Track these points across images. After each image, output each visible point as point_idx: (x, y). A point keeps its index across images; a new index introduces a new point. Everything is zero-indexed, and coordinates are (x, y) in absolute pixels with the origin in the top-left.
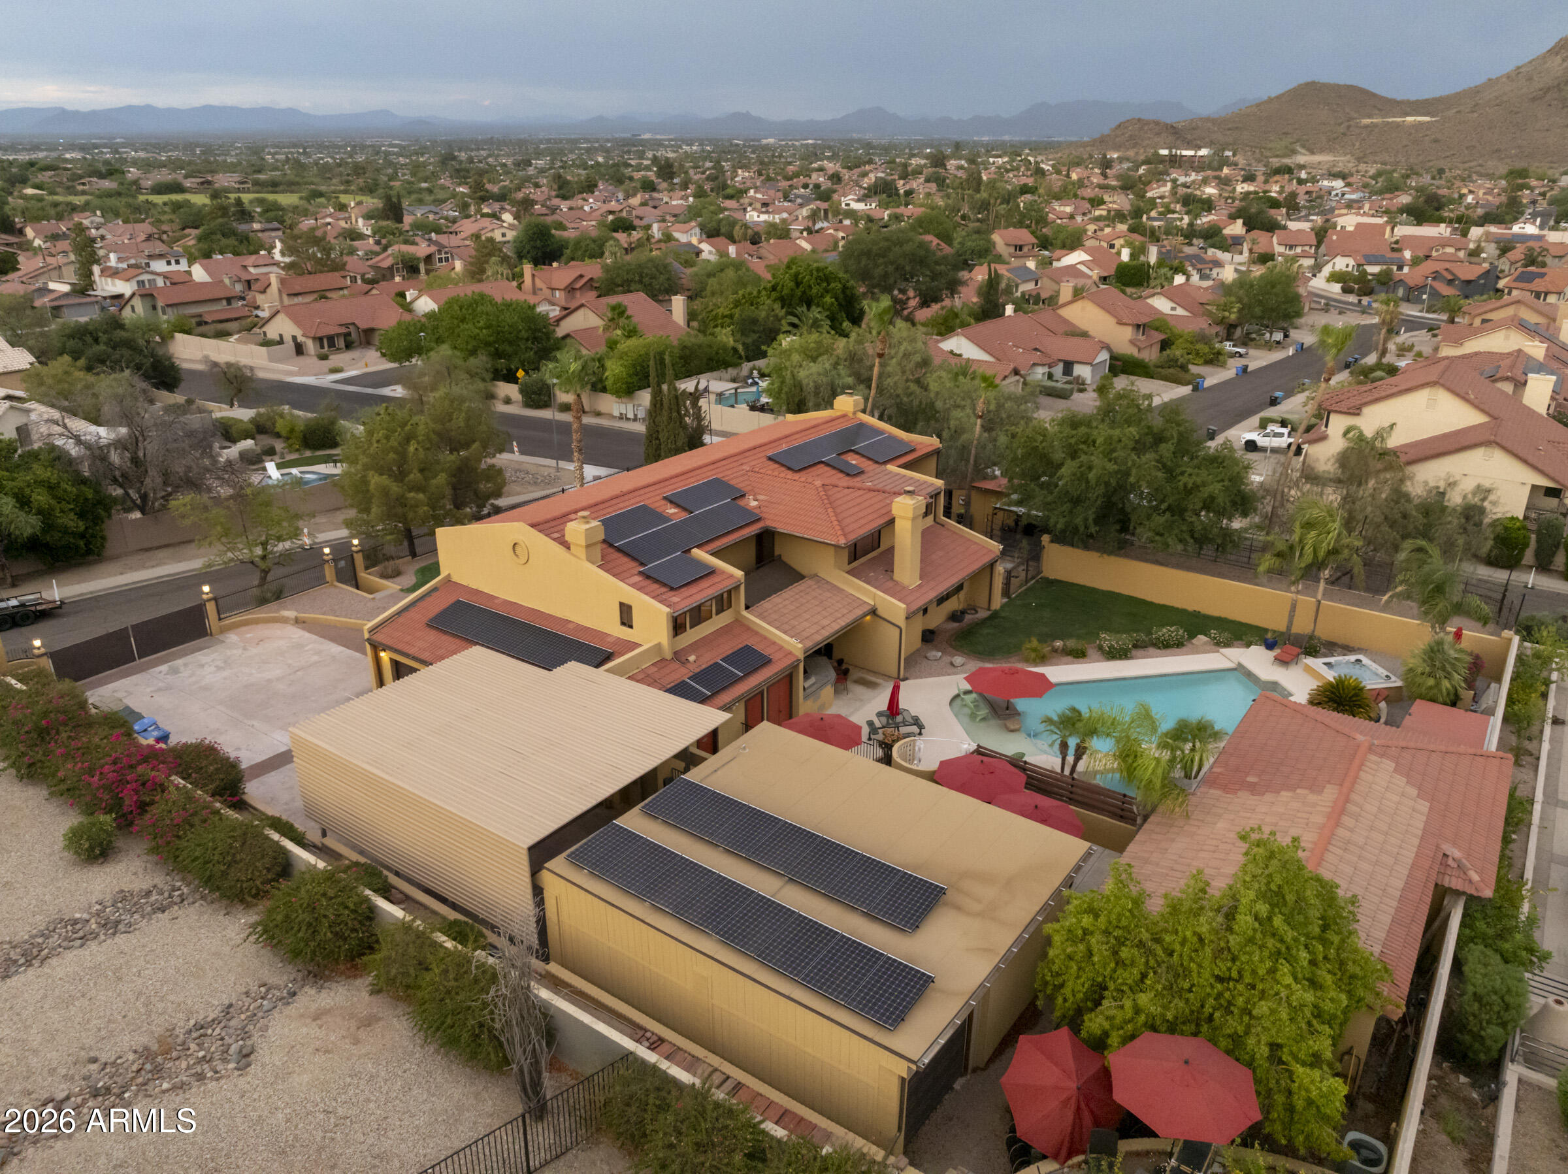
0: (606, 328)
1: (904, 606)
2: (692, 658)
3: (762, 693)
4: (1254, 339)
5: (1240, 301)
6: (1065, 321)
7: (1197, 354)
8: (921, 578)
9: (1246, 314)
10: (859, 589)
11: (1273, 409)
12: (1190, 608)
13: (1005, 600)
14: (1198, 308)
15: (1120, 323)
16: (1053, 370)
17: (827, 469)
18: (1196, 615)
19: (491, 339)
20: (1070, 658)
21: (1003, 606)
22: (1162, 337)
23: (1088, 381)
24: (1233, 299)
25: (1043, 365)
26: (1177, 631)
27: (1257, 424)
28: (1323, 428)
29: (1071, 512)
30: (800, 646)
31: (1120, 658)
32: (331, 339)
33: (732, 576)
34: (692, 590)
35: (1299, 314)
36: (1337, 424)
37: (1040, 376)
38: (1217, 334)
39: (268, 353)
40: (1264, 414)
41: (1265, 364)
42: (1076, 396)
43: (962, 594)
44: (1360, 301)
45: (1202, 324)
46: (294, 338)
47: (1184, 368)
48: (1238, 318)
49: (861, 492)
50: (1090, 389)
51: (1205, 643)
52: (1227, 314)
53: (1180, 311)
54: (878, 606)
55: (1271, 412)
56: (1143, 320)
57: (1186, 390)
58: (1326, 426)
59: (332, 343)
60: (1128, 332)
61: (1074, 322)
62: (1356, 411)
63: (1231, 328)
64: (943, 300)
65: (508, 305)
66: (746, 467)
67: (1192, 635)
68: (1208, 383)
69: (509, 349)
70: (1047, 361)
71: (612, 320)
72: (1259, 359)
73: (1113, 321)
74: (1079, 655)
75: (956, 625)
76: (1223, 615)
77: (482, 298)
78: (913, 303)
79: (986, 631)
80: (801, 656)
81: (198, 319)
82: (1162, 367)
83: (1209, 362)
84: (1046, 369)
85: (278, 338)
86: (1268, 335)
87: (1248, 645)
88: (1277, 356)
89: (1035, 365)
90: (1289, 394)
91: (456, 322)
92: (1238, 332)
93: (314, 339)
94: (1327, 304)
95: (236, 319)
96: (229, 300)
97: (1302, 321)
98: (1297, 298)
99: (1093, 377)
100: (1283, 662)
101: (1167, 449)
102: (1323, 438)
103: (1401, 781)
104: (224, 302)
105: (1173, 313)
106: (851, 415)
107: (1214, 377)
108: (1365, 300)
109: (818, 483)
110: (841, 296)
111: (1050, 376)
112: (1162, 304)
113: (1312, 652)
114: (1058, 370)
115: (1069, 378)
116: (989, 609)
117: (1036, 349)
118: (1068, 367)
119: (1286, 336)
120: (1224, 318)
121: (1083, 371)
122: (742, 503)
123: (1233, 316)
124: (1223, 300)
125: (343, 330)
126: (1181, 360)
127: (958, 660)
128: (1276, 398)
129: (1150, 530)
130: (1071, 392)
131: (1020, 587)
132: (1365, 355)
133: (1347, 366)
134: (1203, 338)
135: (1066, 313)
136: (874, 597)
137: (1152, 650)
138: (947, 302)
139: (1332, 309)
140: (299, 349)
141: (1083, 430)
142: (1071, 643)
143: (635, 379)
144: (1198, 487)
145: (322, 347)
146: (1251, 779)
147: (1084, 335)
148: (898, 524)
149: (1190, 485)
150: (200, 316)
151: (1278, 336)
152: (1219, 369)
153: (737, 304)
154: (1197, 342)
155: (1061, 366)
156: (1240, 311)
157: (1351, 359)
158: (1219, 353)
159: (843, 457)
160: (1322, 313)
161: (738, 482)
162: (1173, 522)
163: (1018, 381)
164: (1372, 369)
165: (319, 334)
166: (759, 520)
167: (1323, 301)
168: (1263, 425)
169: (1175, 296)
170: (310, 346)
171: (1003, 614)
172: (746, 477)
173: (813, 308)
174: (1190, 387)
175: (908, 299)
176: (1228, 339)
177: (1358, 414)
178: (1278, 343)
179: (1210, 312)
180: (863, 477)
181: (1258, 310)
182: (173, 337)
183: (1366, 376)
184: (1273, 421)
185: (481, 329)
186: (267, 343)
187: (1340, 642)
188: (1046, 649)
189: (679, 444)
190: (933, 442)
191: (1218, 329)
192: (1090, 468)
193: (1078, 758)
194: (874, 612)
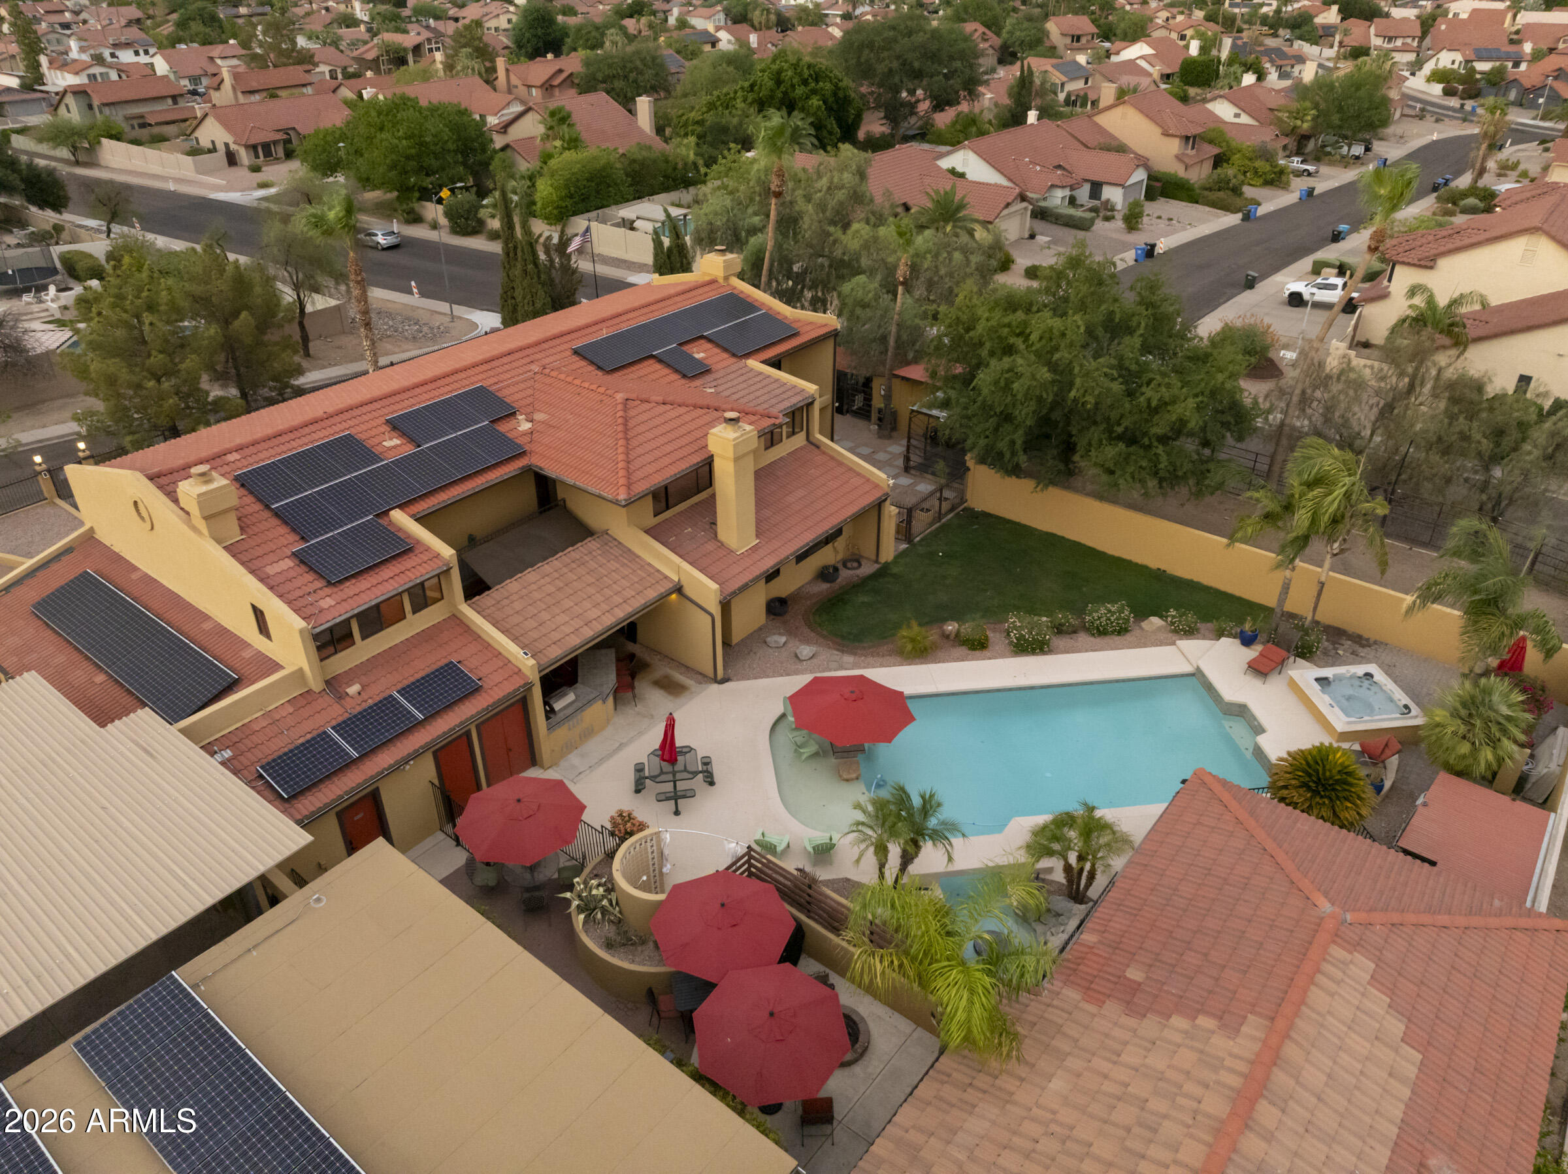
0: (546, 138)
1: (714, 586)
2: (353, 689)
3: (468, 734)
4: (1329, 154)
5: (1316, 106)
6: (1102, 131)
7: (1256, 172)
8: (757, 536)
9: (1322, 122)
10: (659, 556)
11: (1334, 246)
12: (1154, 564)
13: (904, 546)
14: (1267, 115)
15: (1166, 134)
16: (1076, 193)
17: (658, 366)
18: (1160, 576)
19: (413, 151)
20: (963, 650)
21: (900, 556)
22: (1216, 151)
23: (1119, 207)
24: (1308, 104)
25: (1063, 187)
26: (1121, 611)
27: (1309, 267)
28: (1385, 283)
29: (996, 430)
30: (532, 662)
31: (1033, 652)
32: (267, 148)
33: (438, 556)
34: (364, 583)
35: (1385, 122)
36: (1403, 278)
37: (1059, 202)
38: (1285, 148)
39: (195, 163)
40: (1320, 255)
41: (1337, 185)
42: (1100, 226)
43: (840, 543)
44: (1462, 106)
45: (1267, 136)
46: (227, 145)
47: (1236, 191)
48: (1313, 128)
49: (683, 410)
50: (1119, 216)
51: (1159, 629)
52: (1299, 123)
53: (1245, 119)
54: (684, 583)
55: (1331, 253)
56: (1194, 130)
57: (1234, 219)
58: (1390, 280)
59: (268, 153)
60: (1174, 146)
61: (1111, 130)
62: (1428, 263)
63: (1304, 138)
64: (959, 103)
65: (434, 110)
66: (535, 368)
67: (1142, 614)
68: (1261, 211)
69: (435, 164)
70: (1070, 181)
71: (551, 128)
72: (1329, 179)
73: (1158, 131)
74: (977, 645)
75: (825, 586)
76: (1196, 578)
77: (404, 103)
78: (924, 106)
79: (863, 598)
80: (534, 677)
81: (141, 121)
82: (1210, 189)
83: (1268, 183)
84: (1067, 192)
85: (211, 146)
86: (1346, 148)
87: (1219, 634)
88: (1348, 175)
89: (1053, 186)
90: (1355, 229)
91: (372, 130)
92: (1311, 145)
93: (247, 147)
94: (1422, 110)
95: (173, 122)
96: (174, 98)
97: (1390, 130)
98: (1385, 102)
99: (1124, 200)
100: (1259, 670)
101: (1130, 345)
102: (1384, 296)
103: (1378, 1002)
104: (170, 101)
105: (1237, 120)
106: (721, 281)
107: (1271, 202)
108: (1469, 105)
109: (620, 397)
110: (831, 100)
111: (1072, 201)
112: (1224, 110)
113: (1305, 652)
114: (1083, 193)
115: (1097, 202)
116: (877, 561)
117: (1059, 167)
118: (1096, 189)
119: (1367, 149)
120: (1295, 127)
121: (1112, 194)
122: (503, 427)
123: (1305, 126)
124: (1295, 105)
125: (281, 136)
126: (1234, 181)
127: (806, 651)
128: (1340, 233)
129: (1096, 464)
130: (1092, 222)
131: (931, 524)
132: (1459, 173)
133: (1435, 189)
134: (1266, 154)
135: (1103, 120)
136: (678, 570)
137: (1083, 638)
138: (964, 107)
139: (1428, 116)
140: (232, 159)
141: (1020, 315)
142: (967, 628)
143: (568, 202)
144: (1166, 404)
145: (257, 157)
146: (1135, 974)
147: (1121, 149)
148: (718, 464)
149: (1154, 403)
150: (142, 117)
151: (1358, 150)
152: (1280, 192)
153: (711, 106)
154: (1256, 158)
155: (1087, 187)
156: (1315, 118)
157: (1441, 181)
158: (1282, 172)
159: (686, 348)
160: (1416, 121)
161: (511, 395)
162: (1129, 454)
163: (1026, 209)
164: (1464, 194)
165: (252, 141)
166: (523, 454)
167: (1419, 106)
168: (1317, 269)
169: (1241, 101)
170: (244, 156)
171: (895, 570)
172: (531, 382)
173: (795, 113)
174: (1240, 215)
175: (918, 101)
176: (1298, 154)
177: (1431, 268)
178: (1357, 158)
179: (1280, 120)
180: (709, 378)
181: (1335, 119)
182: (99, 143)
183: (1454, 204)
184: (1327, 265)
185: (399, 138)
186: (195, 152)
187: (1350, 629)
188: (933, 635)
189: (538, 305)
190: (829, 320)
191: (1285, 141)
192: (1019, 376)
193: (904, 867)
194: (679, 589)
